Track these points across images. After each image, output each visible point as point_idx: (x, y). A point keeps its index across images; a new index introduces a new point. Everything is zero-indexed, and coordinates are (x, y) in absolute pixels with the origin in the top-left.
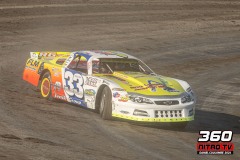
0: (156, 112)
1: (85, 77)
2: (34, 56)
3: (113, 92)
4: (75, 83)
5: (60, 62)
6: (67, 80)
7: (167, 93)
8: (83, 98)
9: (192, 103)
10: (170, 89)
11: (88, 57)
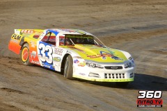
0: (106, 74)
1: (53, 48)
2: (17, 32)
3: (74, 59)
4: (46, 52)
5: (36, 37)
6: (41, 49)
7: (114, 60)
8: (52, 64)
9: (132, 68)
10: (116, 58)
11: (56, 33)
